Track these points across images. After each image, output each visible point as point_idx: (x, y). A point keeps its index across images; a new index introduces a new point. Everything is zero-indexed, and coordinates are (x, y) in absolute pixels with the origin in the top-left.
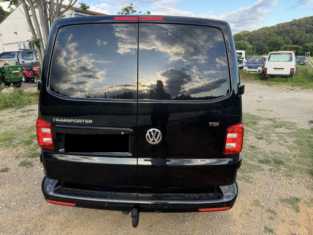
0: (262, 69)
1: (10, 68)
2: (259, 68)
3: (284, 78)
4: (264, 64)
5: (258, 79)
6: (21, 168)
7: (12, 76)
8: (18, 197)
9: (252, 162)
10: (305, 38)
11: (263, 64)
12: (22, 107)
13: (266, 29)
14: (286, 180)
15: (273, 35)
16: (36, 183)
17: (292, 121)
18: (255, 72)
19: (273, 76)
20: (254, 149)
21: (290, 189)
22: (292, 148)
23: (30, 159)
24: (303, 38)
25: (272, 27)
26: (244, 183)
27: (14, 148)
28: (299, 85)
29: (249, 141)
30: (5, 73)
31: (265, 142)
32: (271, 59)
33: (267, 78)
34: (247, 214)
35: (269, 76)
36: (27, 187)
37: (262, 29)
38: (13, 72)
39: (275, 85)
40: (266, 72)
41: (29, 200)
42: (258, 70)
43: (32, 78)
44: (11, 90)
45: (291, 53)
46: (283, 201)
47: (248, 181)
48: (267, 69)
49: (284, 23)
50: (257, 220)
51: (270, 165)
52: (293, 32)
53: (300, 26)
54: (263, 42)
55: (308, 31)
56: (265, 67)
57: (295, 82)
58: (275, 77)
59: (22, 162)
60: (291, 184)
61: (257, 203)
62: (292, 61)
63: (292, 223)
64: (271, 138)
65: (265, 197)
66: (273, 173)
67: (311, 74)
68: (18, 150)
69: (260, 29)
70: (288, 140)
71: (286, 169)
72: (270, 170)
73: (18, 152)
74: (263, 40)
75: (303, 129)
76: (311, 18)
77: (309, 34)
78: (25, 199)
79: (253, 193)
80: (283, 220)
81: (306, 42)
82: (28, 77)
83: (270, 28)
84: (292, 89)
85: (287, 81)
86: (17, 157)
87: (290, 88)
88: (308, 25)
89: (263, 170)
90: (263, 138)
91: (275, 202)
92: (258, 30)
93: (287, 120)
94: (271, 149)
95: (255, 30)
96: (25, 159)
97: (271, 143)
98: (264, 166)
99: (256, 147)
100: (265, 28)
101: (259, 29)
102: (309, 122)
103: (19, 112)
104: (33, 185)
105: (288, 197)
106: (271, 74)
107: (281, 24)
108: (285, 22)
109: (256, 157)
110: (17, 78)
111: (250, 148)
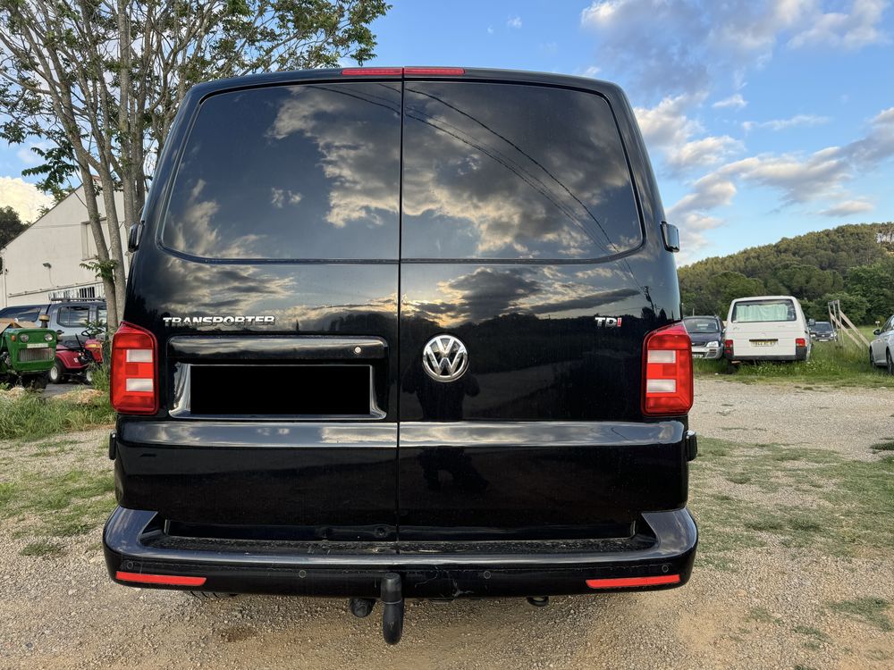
0: (720, 345)
1: (22, 337)
2: (709, 344)
3: (780, 365)
4: (722, 333)
5: (712, 372)
6: (28, 560)
7: (24, 359)
8: (10, 625)
9: (728, 529)
10: (819, 280)
11: (719, 334)
12: (42, 437)
13: (715, 263)
14: (837, 562)
15: (736, 277)
16: (70, 593)
17: (823, 447)
18: (701, 356)
19: (751, 363)
20: (729, 503)
21: (853, 581)
22: (837, 497)
23: (56, 540)
24: (814, 282)
25: (730, 257)
26: (712, 573)
27: (10, 516)
28: (825, 380)
29: (711, 487)
30: (7, 350)
31: (755, 488)
32: (740, 317)
33: (736, 366)
34: (736, 639)
35: (742, 361)
36: (42, 604)
37: (706, 264)
38: (30, 346)
39: (760, 382)
40: (732, 350)
41: (47, 632)
42: (708, 350)
43: (78, 371)
44: (15, 395)
45: (791, 301)
46: (835, 607)
47: (725, 568)
48: (731, 342)
49: (759, 248)
50: (767, 651)
51: (781, 534)
52: (786, 267)
53: (802, 253)
54: (712, 294)
55: (823, 265)
56: (728, 337)
57: (814, 374)
58: (758, 365)
59: (31, 546)
60: (852, 570)
61: (760, 614)
62: (795, 319)
63: (878, 655)
64: (772, 480)
65: (781, 600)
66: (793, 550)
67: (854, 357)
68: (24, 520)
69: (701, 263)
70: (821, 482)
71: (830, 540)
72: (785, 544)
73: (22, 524)
74: (710, 287)
75: (860, 462)
76: (827, 235)
77: (828, 271)
78: (34, 629)
79: (743, 593)
80: (847, 650)
81: (826, 292)
82: (69, 367)
83: (724, 260)
84: (810, 389)
85: (790, 373)
86: (17, 535)
87: (803, 386)
88: (823, 252)
89: (762, 544)
90: (749, 480)
91: (812, 610)
92: (694, 266)
93: (808, 446)
94: (779, 502)
95: (686, 266)
96: (41, 538)
97: (775, 490)
98: (764, 535)
99: (733, 499)
100: (713, 259)
101: (696, 262)
102: (872, 447)
103: (32, 448)
104: (62, 597)
105: (852, 598)
106: (745, 357)
107: (752, 249)
108: (762, 245)
109: (739, 518)
110: (36, 364)
111: (719, 502)
